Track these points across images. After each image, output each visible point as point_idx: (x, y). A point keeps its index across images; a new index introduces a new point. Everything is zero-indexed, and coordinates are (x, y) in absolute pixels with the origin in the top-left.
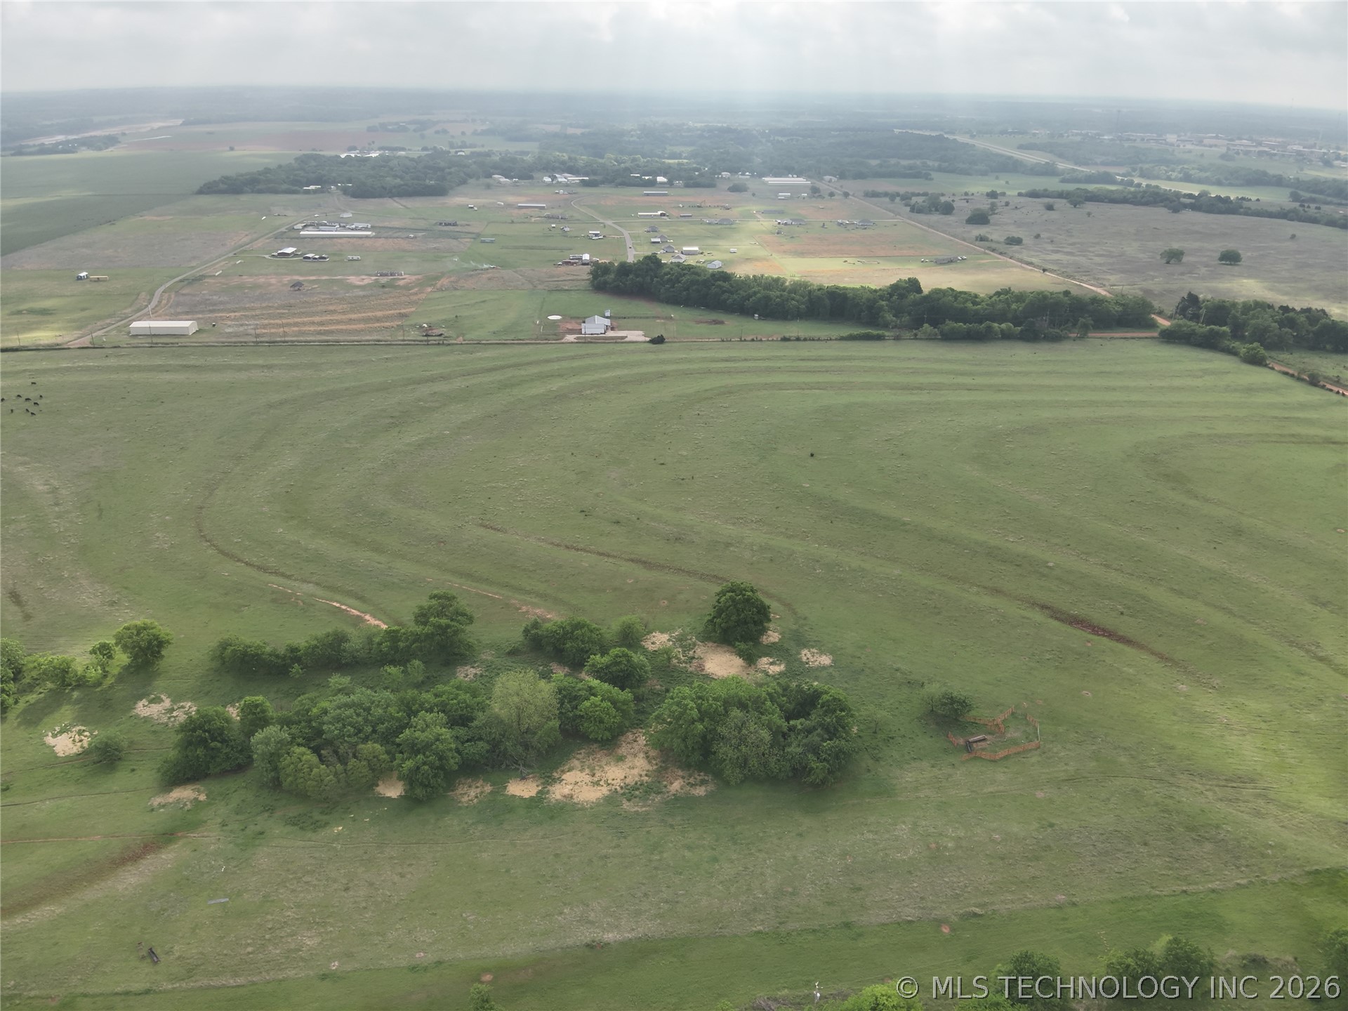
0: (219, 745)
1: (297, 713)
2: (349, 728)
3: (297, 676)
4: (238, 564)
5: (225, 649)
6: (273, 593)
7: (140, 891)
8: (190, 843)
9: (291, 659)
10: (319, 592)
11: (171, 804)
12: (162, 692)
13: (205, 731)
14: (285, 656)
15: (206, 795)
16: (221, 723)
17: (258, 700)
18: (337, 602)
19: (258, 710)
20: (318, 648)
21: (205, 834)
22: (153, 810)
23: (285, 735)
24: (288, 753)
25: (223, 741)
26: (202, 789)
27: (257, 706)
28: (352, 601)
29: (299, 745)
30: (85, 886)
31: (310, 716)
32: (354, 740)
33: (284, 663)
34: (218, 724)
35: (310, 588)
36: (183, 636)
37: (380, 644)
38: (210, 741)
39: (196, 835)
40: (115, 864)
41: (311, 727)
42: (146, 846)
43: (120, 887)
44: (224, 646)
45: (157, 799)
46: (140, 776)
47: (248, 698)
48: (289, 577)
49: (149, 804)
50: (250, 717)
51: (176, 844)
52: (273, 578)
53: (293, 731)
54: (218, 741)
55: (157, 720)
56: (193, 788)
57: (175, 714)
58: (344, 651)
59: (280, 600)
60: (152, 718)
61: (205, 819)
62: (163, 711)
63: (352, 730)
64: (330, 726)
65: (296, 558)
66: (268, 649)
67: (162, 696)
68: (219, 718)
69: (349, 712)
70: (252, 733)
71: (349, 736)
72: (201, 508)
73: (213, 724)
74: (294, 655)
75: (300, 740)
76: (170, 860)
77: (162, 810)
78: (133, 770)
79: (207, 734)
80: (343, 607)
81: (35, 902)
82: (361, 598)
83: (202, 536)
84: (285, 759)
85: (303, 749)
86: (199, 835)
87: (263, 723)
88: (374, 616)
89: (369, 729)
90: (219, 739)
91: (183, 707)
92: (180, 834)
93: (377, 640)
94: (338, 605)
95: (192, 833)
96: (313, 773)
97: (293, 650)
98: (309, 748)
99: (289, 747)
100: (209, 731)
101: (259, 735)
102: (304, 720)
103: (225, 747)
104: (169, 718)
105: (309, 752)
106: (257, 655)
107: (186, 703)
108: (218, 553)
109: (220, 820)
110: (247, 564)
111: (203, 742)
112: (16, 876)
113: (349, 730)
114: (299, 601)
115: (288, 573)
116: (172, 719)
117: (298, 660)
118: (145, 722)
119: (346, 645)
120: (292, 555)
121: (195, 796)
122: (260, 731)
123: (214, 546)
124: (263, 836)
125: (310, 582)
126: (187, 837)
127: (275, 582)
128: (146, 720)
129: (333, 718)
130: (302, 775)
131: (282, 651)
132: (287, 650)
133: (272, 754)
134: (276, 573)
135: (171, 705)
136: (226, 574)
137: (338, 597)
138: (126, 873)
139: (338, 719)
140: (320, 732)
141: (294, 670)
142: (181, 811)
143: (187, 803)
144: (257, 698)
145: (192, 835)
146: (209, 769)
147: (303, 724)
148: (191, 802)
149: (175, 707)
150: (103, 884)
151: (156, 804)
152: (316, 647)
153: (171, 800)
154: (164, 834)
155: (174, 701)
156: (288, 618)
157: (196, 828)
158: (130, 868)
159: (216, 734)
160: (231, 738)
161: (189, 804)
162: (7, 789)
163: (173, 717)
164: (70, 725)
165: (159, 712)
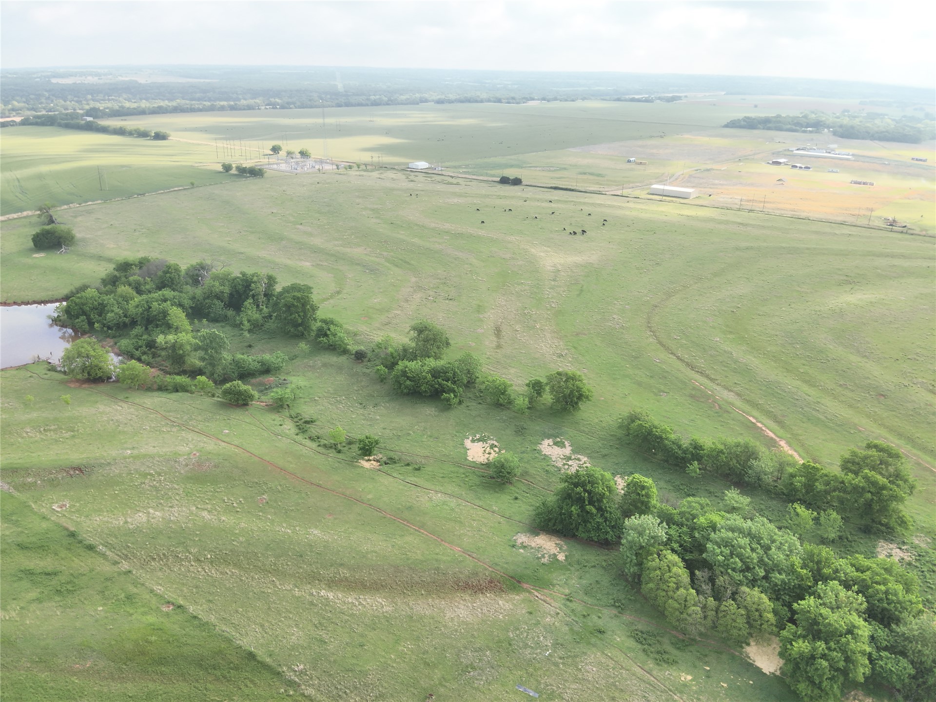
0: (594, 511)
1: (682, 514)
2: (737, 560)
3: (693, 474)
4: (671, 356)
5: (633, 421)
6: (694, 389)
7: (463, 631)
8: (531, 601)
9: (693, 454)
10: (738, 403)
11: (532, 548)
12: (567, 439)
13: (585, 491)
14: (688, 450)
15: (566, 556)
16: (603, 489)
17: (646, 482)
18: (754, 417)
19: (644, 492)
20: (724, 454)
21: (548, 599)
22: (513, 546)
23: (661, 533)
24: (659, 555)
25: (599, 509)
26: (565, 547)
27: (643, 488)
28: (770, 423)
29: (673, 550)
30: (422, 594)
31: (695, 523)
32: (738, 577)
33: (684, 455)
34: (600, 489)
35: (731, 397)
36: (603, 399)
37: (792, 476)
38: (587, 503)
39: (539, 596)
40: (458, 585)
41: (692, 537)
42: (491, 582)
43: (449, 614)
44: (633, 418)
45: (523, 537)
46: (520, 507)
47: (637, 475)
48: (712, 380)
49: (514, 538)
50: (633, 496)
51: (517, 595)
52: (697, 376)
53: (672, 532)
54: (594, 506)
55: (554, 462)
56: (557, 542)
57: (570, 463)
58: (750, 467)
59: (698, 397)
60: (551, 458)
61: (555, 582)
62: (562, 457)
63: (740, 564)
64: (716, 547)
65: (725, 366)
66: (673, 437)
67: (566, 443)
68: (603, 484)
69: (744, 541)
70: (628, 514)
71: (734, 570)
72: (656, 306)
73: (595, 487)
74: (696, 453)
75: (676, 546)
76: (505, 610)
77: (521, 551)
78: (516, 498)
79: (586, 494)
80: (759, 425)
81: (375, 587)
82: (780, 423)
83: (649, 327)
84: (653, 560)
85: (675, 558)
86: (542, 598)
87: (644, 508)
88: (789, 444)
89: (762, 573)
90: (596, 504)
91: (579, 460)
92: (525, 586)
93: (790, 470)
94: (754, 421)
95: (537, 590)
96: (679, 593)
97: (697, 447)
98: (684, 560)
99: (662, 547)
100: (589, 492)
101: (634, 521)
102: (687, 525)
103: (599, 516)
104: (564, 465)
105: (682, 564)
106: (661, 438)
107: (583, 457)
108: (657, 343)
109: (567, 591)
110: (678, 358)
111: (580, 501)
112: (376, 552)
113: (735, 563)
114: (716, 405)
115: (713, 376)
116: (566, 467)
117: (698, 458)
118: (544, 459)
119: (754, 463)
120: (721, 362)
121: (556, 552)
122: (637, 516)
123: (656, 336)
124: (600, 635)
125: (732, 391)
126: (530, 592)
127: (700, 380)
128: (546, 458)
129: (722, 539)
130: (665, 587)
131: (685, 443)
132: (691, 444)
133: (642, 547)
134: (702, 373)
135: (570, 454)
136: (658, 361)
137: (756, 414)
138: (462, 602)
139: (726, 543)
140: (700, 548)
141: (691, 467)
142: (537, 561)
143: (546, 556)
144: (646, 479)
145: (536, 594)
146: (577, 530)
147: (685, 529)
148: (550, 556)
149: (573, 457)
150: (437, 601)
151: (519, 541)
152: (721, 452)
153: (533, 545)
154: (512, 577)
155: (574, 451)
156: (700, 416)
157: (543, 588)
158: (467, 598)
159: (595, 499)
160: (608, 509)
161: (547, 558)
162: (418, 469)
163: (568, 464)
164: (488, 437)
165: (558, 456)
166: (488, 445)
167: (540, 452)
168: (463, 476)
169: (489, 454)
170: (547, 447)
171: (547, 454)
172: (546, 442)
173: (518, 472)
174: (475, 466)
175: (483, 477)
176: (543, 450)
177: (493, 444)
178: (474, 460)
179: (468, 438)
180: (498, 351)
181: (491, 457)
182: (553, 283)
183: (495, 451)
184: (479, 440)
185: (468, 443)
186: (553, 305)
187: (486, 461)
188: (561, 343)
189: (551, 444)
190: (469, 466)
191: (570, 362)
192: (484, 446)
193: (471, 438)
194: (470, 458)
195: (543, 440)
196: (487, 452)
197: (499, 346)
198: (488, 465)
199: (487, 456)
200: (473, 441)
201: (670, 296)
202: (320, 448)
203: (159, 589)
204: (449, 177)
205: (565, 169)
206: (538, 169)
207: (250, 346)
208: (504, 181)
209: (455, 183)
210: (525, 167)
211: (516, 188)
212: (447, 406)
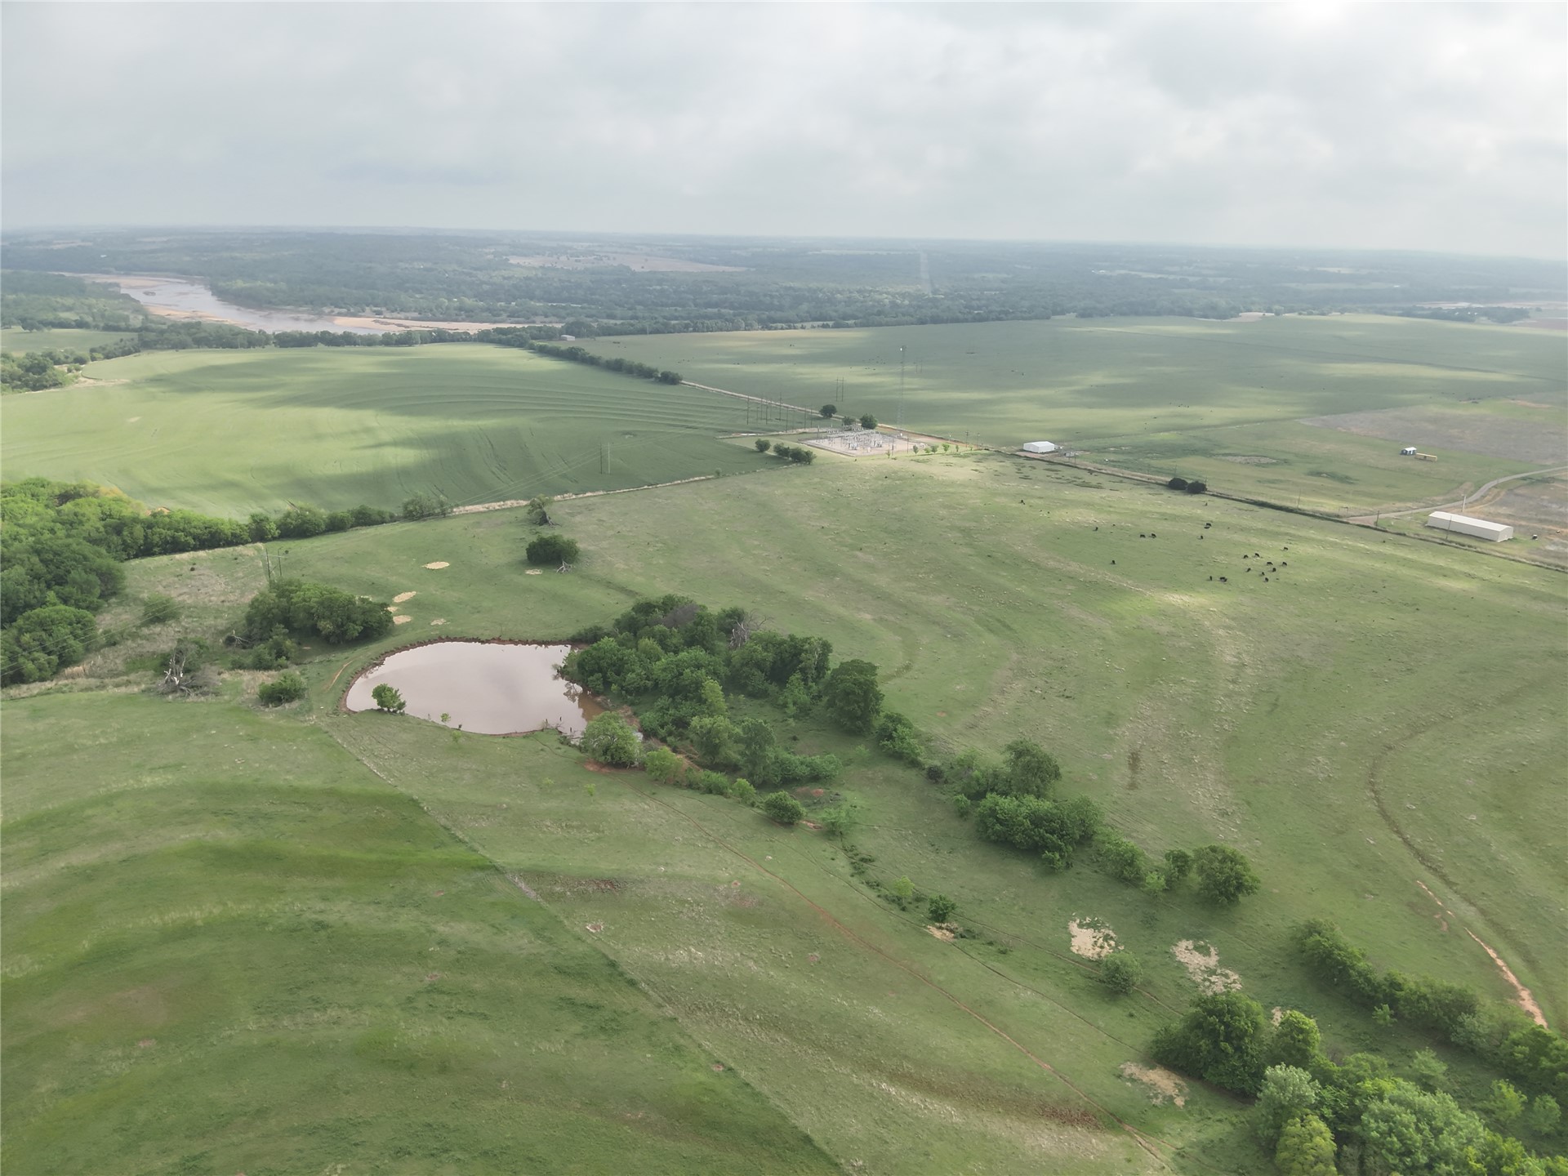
0: (1230, 1050)
1: (1345, 1073)
2: (1395, 1139)
3: (1381, 1022)
4: (1395, 836)
5: (1311, 934)
6: (1418, 894)
7: (1044, 1164)
8: (1131, 1147)
9: (1386, 995)
10: (1480, 924)
11: (1143, 1083)
12: (1214, 945)
13: (1222, 1022)
14: (1380, 986)
15: (1186, 1101)
16: (1246, 1024)
17: (1306, 1024)
18: (1495, 950)
19: (1301, 1037)
20: (1427, 1000)
21: (1153, 1148)
22: (1119, 1077)
23: (1311, 1093)
24: (1302, 1120)
25: (1238, 1049)
26: (1187, 1090)
27: (1302, 1031)
28: (1517, 961)
29: (1323, 1117)
30: (999, 1112)
31: (1359, 1087)
32: (1392, 1160)
33: (1372, 994)
34: (1243, 1023)
35: (1469, 913)
36: (1277, 891)
37: (1515, 1044)
38: (1222, 1038)
39: (1143, 1142)
40: (1044, 1111)
41: (1351, 1103)
42: (1085, 1114)
43: (1030, 1142)
44: (1312, 929)
45: (1133, 1068)
46: (1134, 1027)
47: (1296, 1013)
48: (1449, 884)
49: (1122, 1066)
50: (1288, 1039)
51: (1116, 1136)
52: (1428, 875)
53: (1325, 1094)
54: (1231, 1044)
55: (1191, 973)
56: (1178, 1082)
57: (1213, 979)
58: (1461, 1025)
59: (1421, 908)
60: (1187, 968)
61: (1166, 1130)
62: (1203, 968)
63: (1398, 1145)
64: (1372, 1121)
65: (1474, 864)
66: (1362, 965)
67: (1212, 949)
68: (1247, 1017)
69: (1408, 1118)
70: (1274, 1062)
71: (1390, 1151)
72: (1390, 748)
73: (1236, 1020)
74: (1390, 993)
75: (1327, 1112)
76: (1097, 1150)
77: (1129, 1084)
78: (1131, 1015)
79: (1223, 1027)
80: (1500, 963)
81: (944, 1092)
82: (1531, 963)
83: (1371, 782)
84: (1294, 1125)
85: (1322, 1126)
86: (1147, 1145)
87: (1299, 1057)
88: (1534, 997)
90: (1235, 1042)
91: (1227, 976)
92: (1128, 1128)
93: (1514, 1036)
94: (1493, 955)
95: (1141, 1136)
96: (1316, 1168)
97: (1395, 985)
98: (1334, 1131)
99: (1309, 1111)
100: (1227, 1025)
101: (1279, 1071)
102: (1348, 1088)
103: (1236, 1057)
104: (1205, 980)
105: (1329, 1135)
106: (1344, 964)
107: (1232, 973)
108: (1378, 812)
109: (1180, 1144)
110: (1405, 841)
111: (1213, 1033)
112: (947, 1050)
113: (1392, 1143)
114: (1445, 923)
115: (1452, 879)
116: (1207, 983)
117: (1393, 1002)
118: (1178, 968)
119: (1465, 1018)
120: (1470, 857)
121: (1173, 1094)
122: (1284, 1066)
123: (1378, 801)
125: (1475, 905)
126: (1132, 1137)
127: (1428, 883)
128: (1181, 967)
129: (1382, 1112)
130: (1301, 1159)
131: (1379, 977)
132: (1385, 979)
133: (1282, 1107)
134: (1435, 870)
135: (1216, 966)
136: (1372, 842)
137: (1501, 945)
138: (1046, 1130)
139: (1387, 1117)
140: (1355, 1116)
141: (1380, 1012)
142: (1147, 1100)
143: (1160, 1096)
144: (1307, 1020)
145: (1140, 1140)
146: (1206, 1071)
147: (1344, 1093)
148: (1164, 1097)
149: (1219, 971)
150: (1016, 1124)
151: (1128, 1071)
152: (1424, 997)
153: (1145, 1079)
154: (1111, 1114)
155: (1221, 963)
156: (1416, 937)
157: (1150, 1135)
158: (1053, 1127)
159: (1233, 1035)
160: (1250, 1051)
161: (1160, 1099)
162: (1004, 952)
163: (1210, 981)
164: (1103, 923)
165: (1198, 966)
166: (1101, 935)
167: (1172, 956)
168: (1063, 972)
169: (1102, 947)
170: (1184, 951)
171: (1182, 960)
172: (1184, 944)
173: (1138, 980)
174: (1080, 960)
175: (1090, 978)
176: (1177, 954)
177: (1108, 935)
178: (1080, 953)
179: (1075, 921)
180: (1131, 792)
181: (1104, 952)
182: (1231, 686)
183: (1109, 945)
184: (1089, 926)
185: (1074, 927)
186: (1226, 726)
187: (1096, 956)
188: (1229, 794)
189: (1191, 947)
190: (1073, 960)
191: (1237, 826)
192: (1095, 934)
193: (1078, 921)
194: (1074, 950)
195: (1180, 940)
196: (1099, 944)
197: (1133, 786)
198: (1098, 963)
199: (1098, 950)
200: (1081, 926)
201: (1417, 733)
202: (880, 899)
203: (707, 1045)
204: (1086, 472)
205: (1286, 462)
206: (1239, 459)
207: (795, 739)
208: (1177, 485)
209: (1094, 483)
210: (1218, 455)
211: (1195, 498)
212: (1050, 870)
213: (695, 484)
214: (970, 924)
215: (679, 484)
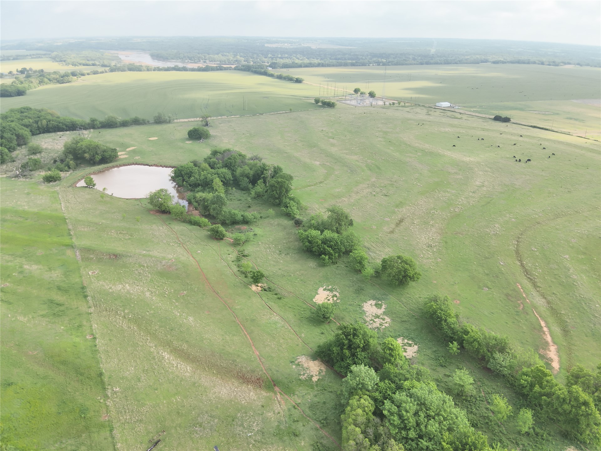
1: (399, 374)
3: (449, 351)
4: (517, 262)
5: (431, 302)
6: (514, 290)
7: (214, 402)
8: (272, 399)
9: (458, 336)
10: (543, 308)
11: (302, 367)
12: (385, 304)
14: (456, 332)
15: (318, 380)
18: (546, 322)
21: (282, 402)
22: (292, 362)
24: (359, 398)
26: (323, 373)
28: (557, 330)
29: (373, 398)
30: (214, 373)
34: (359, 340)
35: (540, 302)
37: (523, 374)
40: (237, 375)
42: (258, 379)
43: (216, 390)
44: (433, 300)
45: (304, 359)
46: (321, 340)
48: (535, 286)
49: (298, 357)
51: (266, 393)
52: (525, 282)
53: (381, 384)
55: (366, 316)
56: (321, 368)
57: (376, 320)
59: (512, 297)
60: (366, 314)
61: (297, 393)
62: (374, 315)
65: (555, 278)
66: (451, 320)
67: (383, 306)
68: (362, 338)
72: (538, 223)
73: (355, 338)
74: (461, 336)
75: (377, 395)
76: (250, 398)
77: (294, 366)
78: (322, 333)
79: (347, 342)
80: (545, 329)
82: (566, 331)
83: (519, 237)
84: (354, 400)
86: (280, 399)
88: (558, 351)
91: (384, 320)
92: (276, 389)
94: (543, 324)
95: (280, 394)
97: (466, 332)
99: (365, 393)
100: (350, 341)
102: (397, 383)
107: (388, 318)
108: (515, 251)
109: (299, 401)
110: (522, 265)
111: (342, 345)
112: (210, 340)
114: (522, 306)
115: (539, 285)
116: (372, 322)
118: (361, 313)
120: (556, 275)
121: (315, 374)
123: (518, 246)
124: (293, 437)
125: (545, 298)
126: (275, 394)
127: (523, 285)
128: (363, 312)
132: (462, 329)
134: (531, 280)
135: (381, 314)
136: (502, 263)
137: (551, 320)
138: (230, 385)
141: (451, 345)
142: (299, 376)
145: (279, 397)
146: (336, 364)
148: (308, 375)
150: (218, 380)
151: (299, 360)
153: (305, 365)
154: (273, 381)
155: (384, 313)
156: (502, 311)
157: (286, 394)
158: (236, 384)
161: (305, 376)
162: (280, 299)
163: (374, 321)
164: (336, 289)
165: (372, 313)
166: (332, 294)
167: (360, 307)
168: (302, 310)
169: (329, 300)
170: (369, 306)
171: (365, 310)
172: (371, 302)
174: (314, 305)
175: (313, 313)
176: (364, 306)
177: (335, 295)
178: (316, 302)
179: (323, 287)
180: (389, 235)
181: (329, 303)
182: (471, 194)
183: (333, 300)
184: (329, 290)
185: (321, 290)
186: (457, 210)
187: (323, 304)
188: (438, 238)
189: (373, 304)
190: (311, 305)
191: (433, 252)
192: (329, 294)
193: (325, 287)
194: (314, 300)
195: (370, 300)
196: (328, 299)
197: (392, 232)
199: (326, 301)
200: (325, 289)
201: (557, 218)
202: (238, 272)
203: (95, 326)
204: (459, 114)
205: (557, 114)
206: (536, 112)
207: (249, 207)
208: (498, 119)
209: (459, 117)
210: (527, 110)
211: (504, 124)
212: (323, 265)
213: (279, 114)
214: (272, 285)
215: (273, 114)
